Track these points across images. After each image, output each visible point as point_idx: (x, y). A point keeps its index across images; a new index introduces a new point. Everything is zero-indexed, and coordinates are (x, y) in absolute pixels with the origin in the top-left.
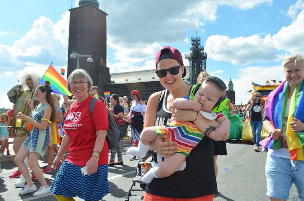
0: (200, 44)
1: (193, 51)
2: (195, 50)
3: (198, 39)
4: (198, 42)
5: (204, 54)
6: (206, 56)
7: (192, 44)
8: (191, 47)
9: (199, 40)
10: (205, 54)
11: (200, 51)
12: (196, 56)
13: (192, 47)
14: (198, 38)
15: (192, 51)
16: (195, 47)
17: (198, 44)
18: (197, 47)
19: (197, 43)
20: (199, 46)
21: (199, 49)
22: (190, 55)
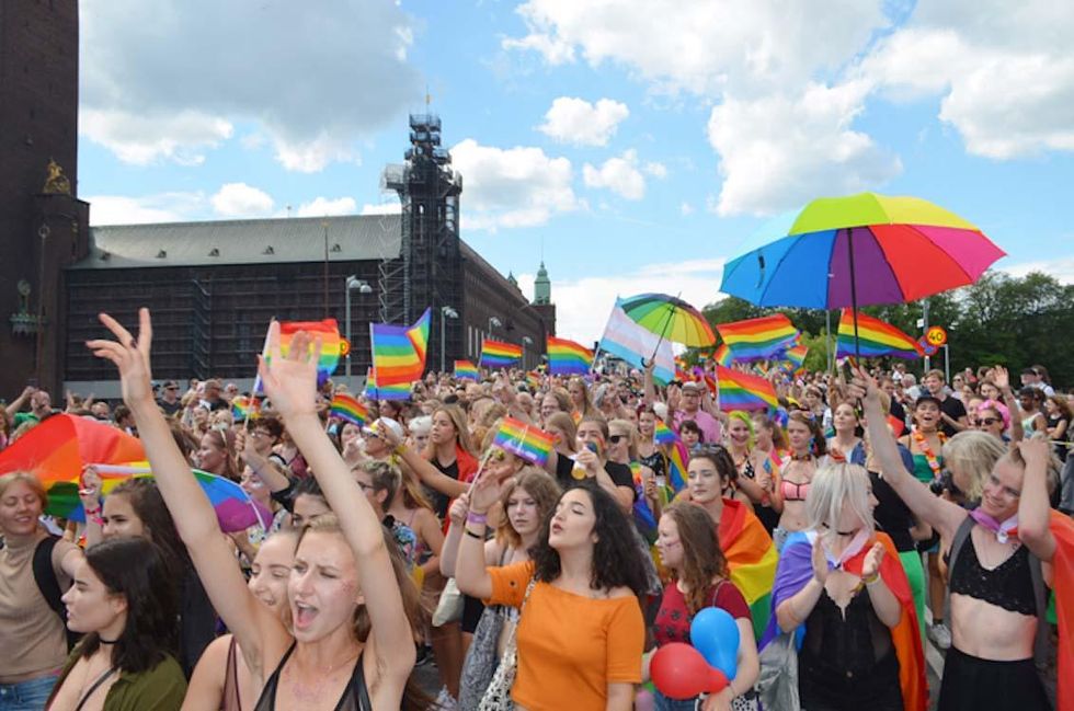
0: (438, 142)
1: (414, 162)
2: (422, 159)
3: (434, 124)
4: (434, 134)
5: (451, 178)
6: (458, 184)
7: (413, 140)
8: (407, 150)
9: (436, 129)
10: (454, 176)
11: (439, 166)
12: (423, 182)
13: (411, 150)
14: (434, 119)
15: (410, 163)
16: (420, 151)
17: (434, 142)
18: (428, 152)
19: (429, 136)
20: (435, 147)
21: (437, 158)
22: (404, 176)
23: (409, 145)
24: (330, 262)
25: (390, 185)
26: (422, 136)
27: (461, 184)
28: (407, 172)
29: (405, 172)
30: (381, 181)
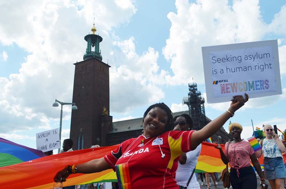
0: (196, 90)
2: (193, 95)
3: (195, 85)
4: (195, 88)
5: (201, 99)
6: (203, 100)
7: (190, 90)
9: (196, 86)
10: (202, 98)
11: (198, 96)
12: (194, 101)
13: (190, 93)
15: (190, 96)
16: (192, 93)
17: (195, 89)
18: (194, 92)
19: (194, 88)
21: (197, 94)
22: (189, 100)
23: (189, 92)
25: (185, 103)
26: (192, 89)
27: (204, 100)
29: (189, 99)
30: (183, 102)
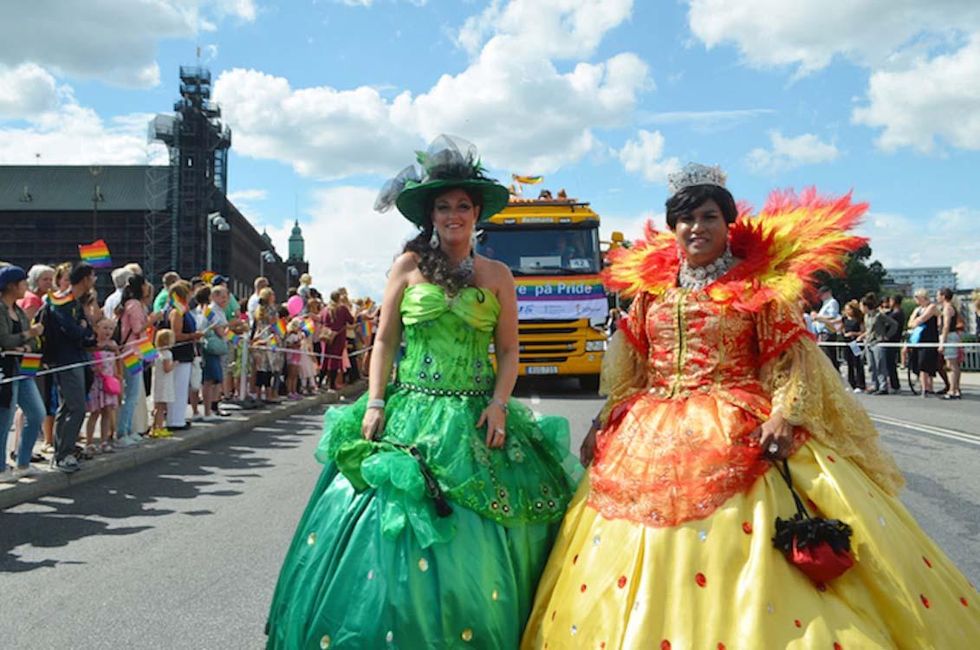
0: (207, 95)
1: (184, 114)
2: (193, 112)
3: (204, 77)
4: (204, 87)
5: (220, 132)
6: (227, 138)
7: (183, 93)
8: (176, 102)
9: (207, 82)
10: (224, 129)
11: (209, 119)
12: (193, 134)
13: (181, 102)
14: (204, 72)
15: (181, 116)
16: (190, 103)
17: (204, 94)
18: (198, 104)
19: (199, 88)
20: (205, 100)
21: (206, 110)
22: (174, 128)
23: (179, 97)
24: (99, 212)
25: (159, 136)
26: (192, 89)
27: (230, 137)
28: (176, 123)
29: (175, 123)
30: (150, 130)
